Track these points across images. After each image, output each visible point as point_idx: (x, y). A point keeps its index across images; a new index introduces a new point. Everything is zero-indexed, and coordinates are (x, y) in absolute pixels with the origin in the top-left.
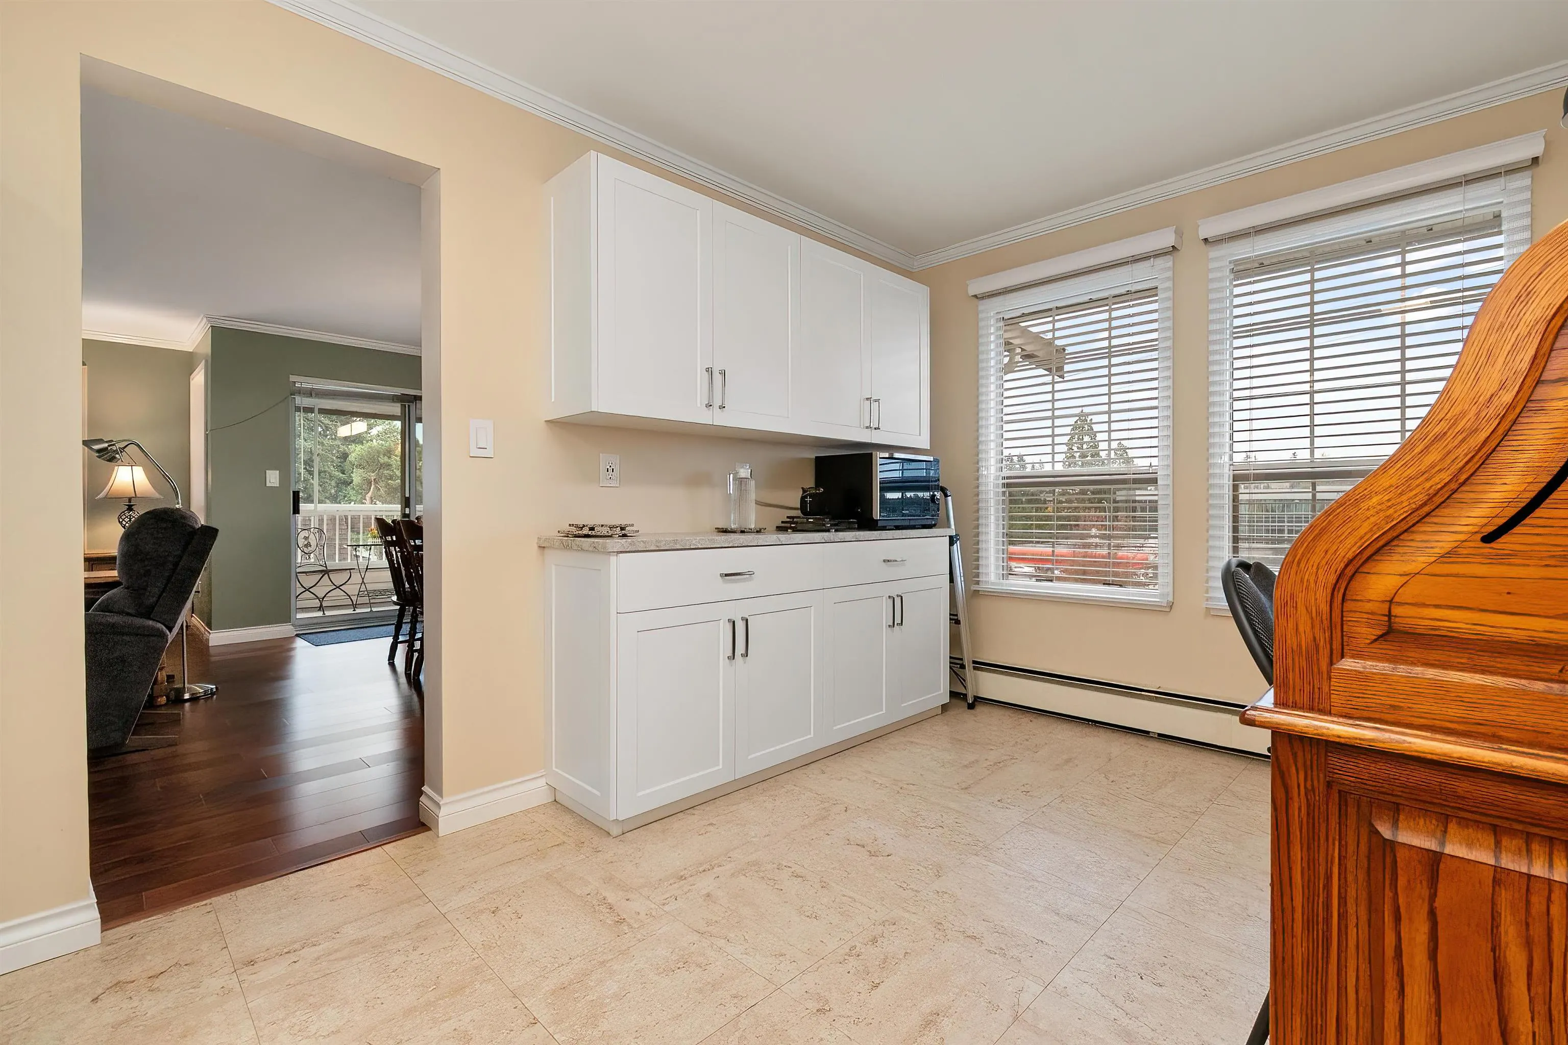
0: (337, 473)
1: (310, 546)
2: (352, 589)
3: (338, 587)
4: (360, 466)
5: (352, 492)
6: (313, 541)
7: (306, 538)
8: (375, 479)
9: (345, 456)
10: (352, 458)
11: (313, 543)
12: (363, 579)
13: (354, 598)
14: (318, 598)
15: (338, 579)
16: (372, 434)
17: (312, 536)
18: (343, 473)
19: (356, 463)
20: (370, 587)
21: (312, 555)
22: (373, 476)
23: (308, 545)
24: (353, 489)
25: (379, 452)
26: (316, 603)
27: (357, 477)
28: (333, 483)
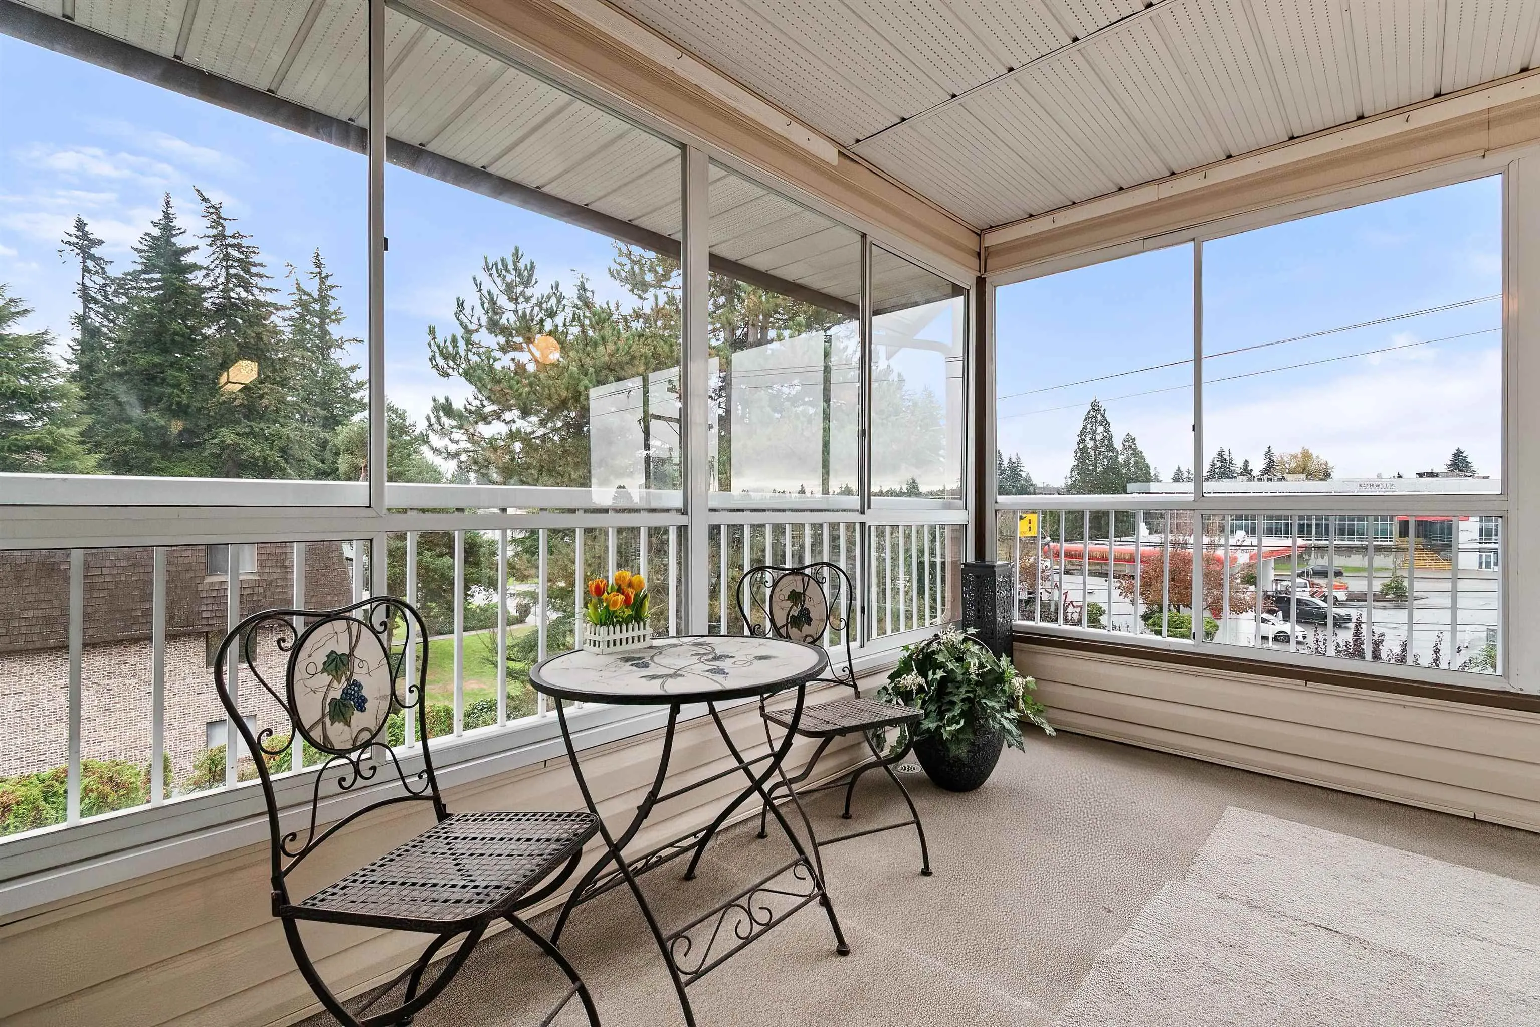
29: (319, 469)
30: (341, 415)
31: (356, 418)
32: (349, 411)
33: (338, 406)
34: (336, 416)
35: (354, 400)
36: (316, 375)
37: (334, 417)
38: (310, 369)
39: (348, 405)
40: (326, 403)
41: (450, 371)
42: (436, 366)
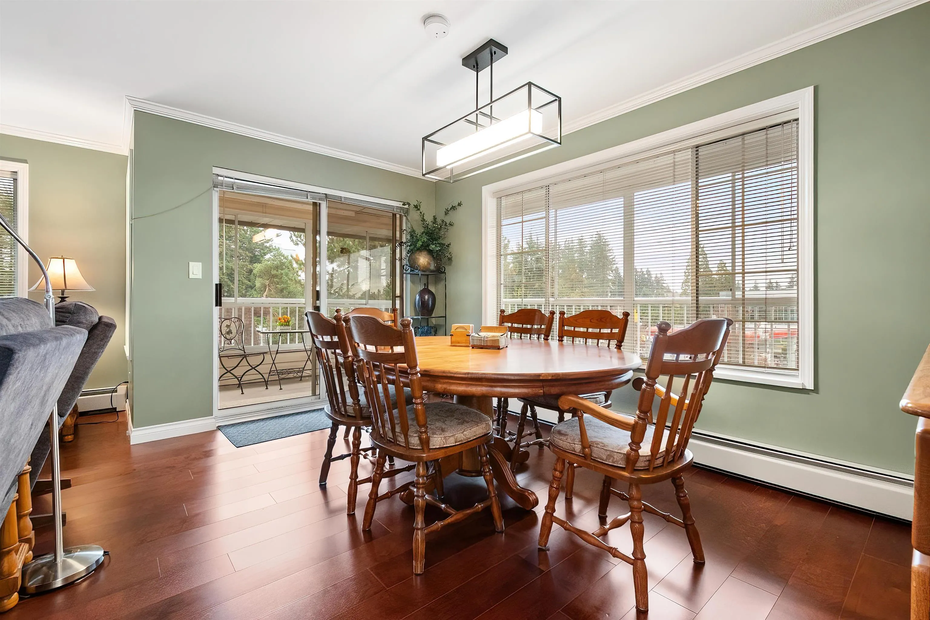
0: (246, 281)
1: (231, 333)
2: (264, 369)
3: (254, 368)
4: (260, 276)
5: (254, 293)
6: (233, 329)
7: (228, 326)
8: (269, 284)
9: (251, 271)
10: (255, 271)
11: (234, 331)
12: (274, 361)
13: (266, 376)
14: (236, 378)
15: (254, 361)
16: (266, 258)
17: (233, 325)
18: (250, 282)
19: (258, 274)
20: (280, 367)
21: (233, 341)
22: (267, 282)
23: (229, 332)
24: (255, 290)
25: (271, 268)
26: (236, 381)
27: (258, 283)
28: (244, 287)
29: (247, 285)
30: (259, 255)
31: (267, 257)
32: (263, 253)
33: (258, 250)
34: (257, 256)
35: (266, 247)
36: (246, 234)
37: (255, 256)
38: (244, 230)
39: (263, 249)
40: (251, 249)
41: (299, 242)
42: (292, 241)
